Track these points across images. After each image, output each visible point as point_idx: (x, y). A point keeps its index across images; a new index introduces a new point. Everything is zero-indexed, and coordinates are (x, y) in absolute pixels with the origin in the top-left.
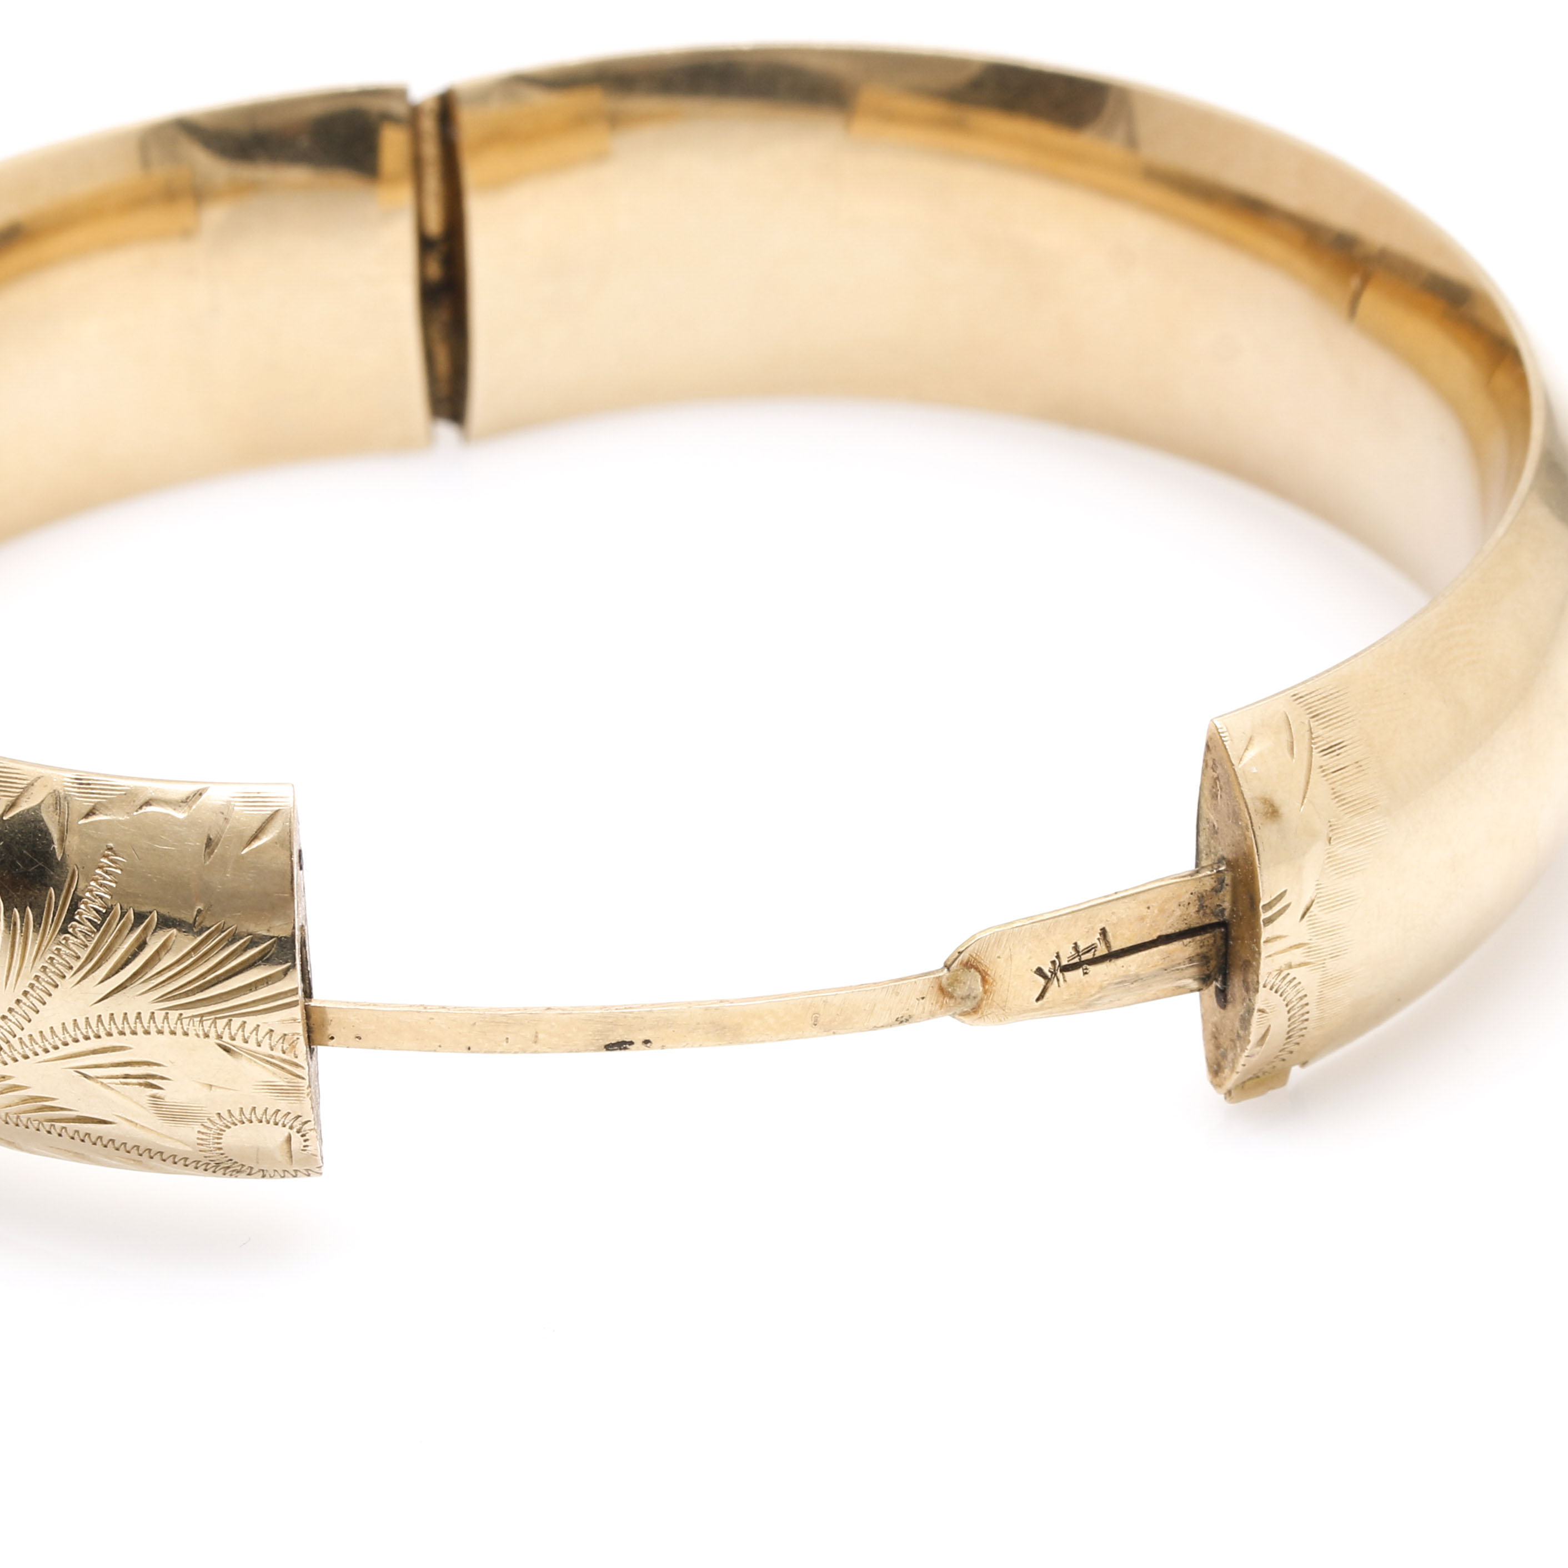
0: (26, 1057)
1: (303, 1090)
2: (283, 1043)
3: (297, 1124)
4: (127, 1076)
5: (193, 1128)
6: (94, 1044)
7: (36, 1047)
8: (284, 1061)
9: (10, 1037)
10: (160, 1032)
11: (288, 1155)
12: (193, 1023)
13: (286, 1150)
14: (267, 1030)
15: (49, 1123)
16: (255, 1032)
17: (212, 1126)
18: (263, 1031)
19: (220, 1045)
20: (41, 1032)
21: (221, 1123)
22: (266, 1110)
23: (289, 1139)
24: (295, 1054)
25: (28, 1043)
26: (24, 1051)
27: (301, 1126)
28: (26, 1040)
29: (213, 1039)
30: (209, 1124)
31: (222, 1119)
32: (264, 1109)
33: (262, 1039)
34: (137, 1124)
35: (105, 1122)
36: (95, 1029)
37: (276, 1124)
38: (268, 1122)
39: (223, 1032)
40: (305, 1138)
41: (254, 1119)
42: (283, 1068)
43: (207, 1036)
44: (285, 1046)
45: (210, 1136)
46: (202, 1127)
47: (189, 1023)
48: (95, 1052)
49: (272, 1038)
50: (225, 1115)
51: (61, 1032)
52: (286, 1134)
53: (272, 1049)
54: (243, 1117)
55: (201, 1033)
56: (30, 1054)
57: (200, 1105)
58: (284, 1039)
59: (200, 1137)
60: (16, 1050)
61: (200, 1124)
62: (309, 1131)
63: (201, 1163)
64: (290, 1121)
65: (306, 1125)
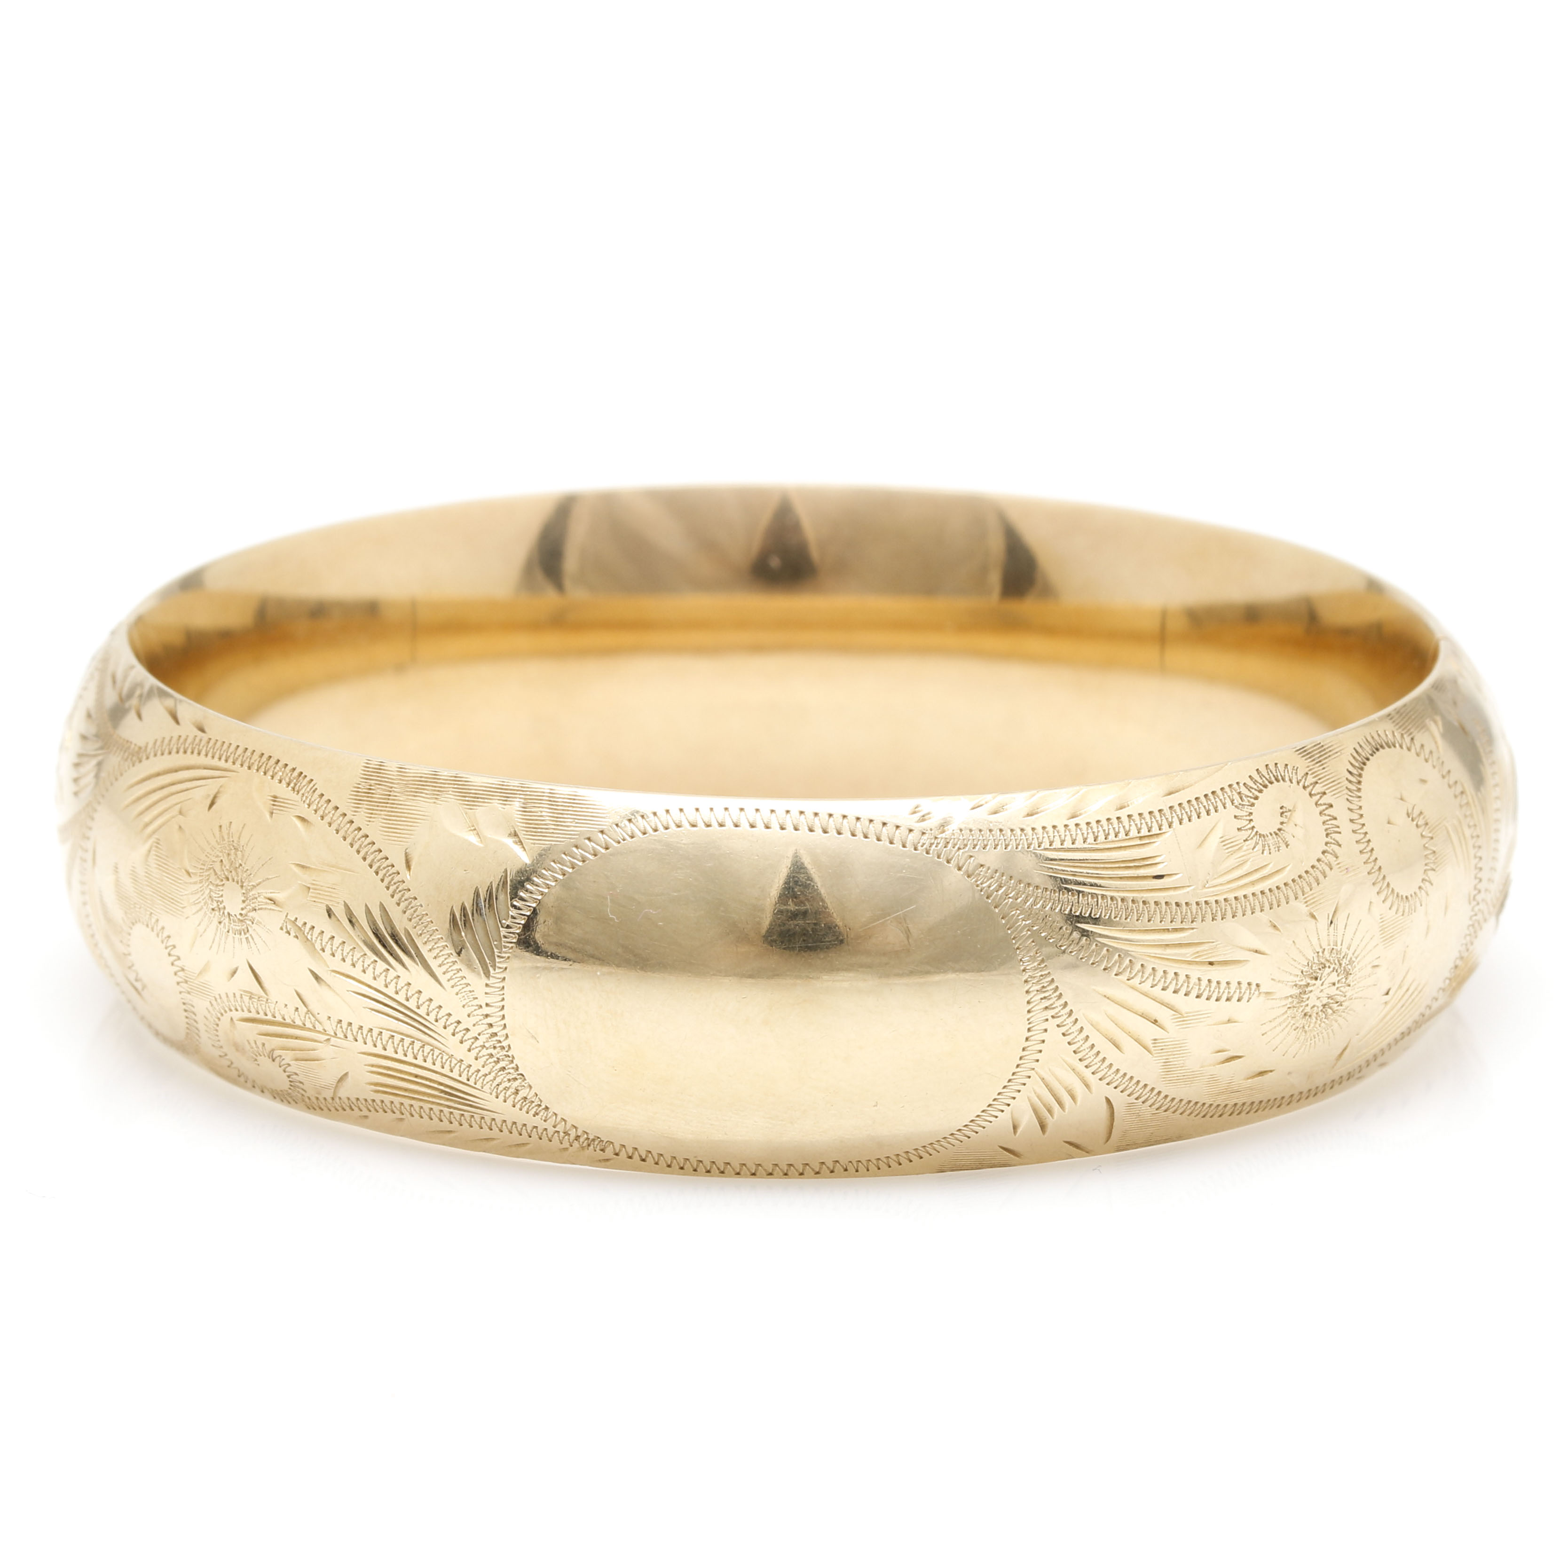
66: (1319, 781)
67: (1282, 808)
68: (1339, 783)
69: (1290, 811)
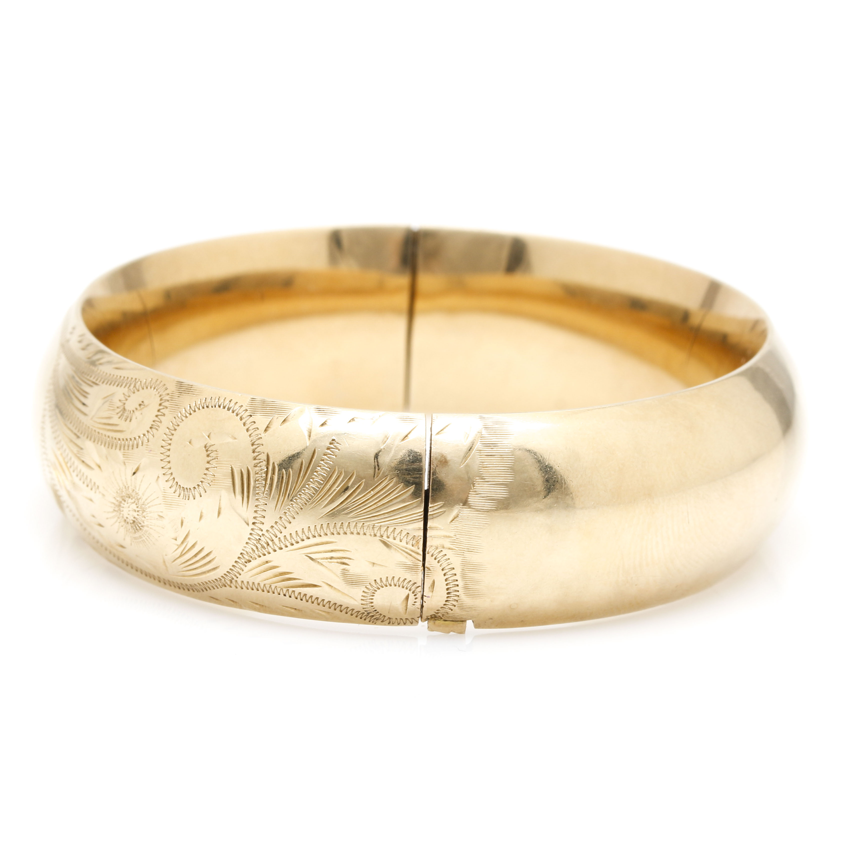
0: (281, 549)
1: (419, 568)
2: (413, 541)
3: (413, 589)
4: (332, 558)
5: (361, 589)
6: (318, 540)
7: (287, 542)
8: (412, 551)
9: (274, 538)
10: (352, 533)
11: (405, 608)
12: (369, 529)
13: (405, 605)
14: (406, 533)
15: (286, 589)
16: (399, 534)
17: (370, 588)
18: (404, 533)
19: (381, 541)
20: (291, 534)
21: (376, 586)
22: (399, 579)
23: (407, 598)
24: (418, 547)
25: (283, 540)
26: (280, 545)
27: (415, 589)
28: (282, 539)
29: (378, 538)
30: (369, 587)
31: (377, 584)
32: (399, 578)
33: (403, 538)
34: (332, 587)
35: (315, 586)
36: (319, 532)
37: (403, 587)
38: (399, 586)
39: (384, 533)
40: (416, 597)
41: (392, 584)
42: (411, 555)
43: (375, 535)
44: (414, 542)
45: (368, 594)
46: (366, 588)
47: (367, 528)
48: (317, 545)
49: (408, 538)
50: (378, 581)
51: (301, 533)
52: (407, 594)
53: (407, 544)
54: (387, 582)
55: (373, 534)
56: (283, 546)
57: (367, 575)
58: (414, 538)
59: (364, 595)
60: (276, 545)
61: (365, 586)
62: (418, 593)
63: (360, 613)
64: (411, 586)
65: (418, 589)
66: (170, 401)
67: (143, 402)
68: (178, 408)
69: (144, 405)
